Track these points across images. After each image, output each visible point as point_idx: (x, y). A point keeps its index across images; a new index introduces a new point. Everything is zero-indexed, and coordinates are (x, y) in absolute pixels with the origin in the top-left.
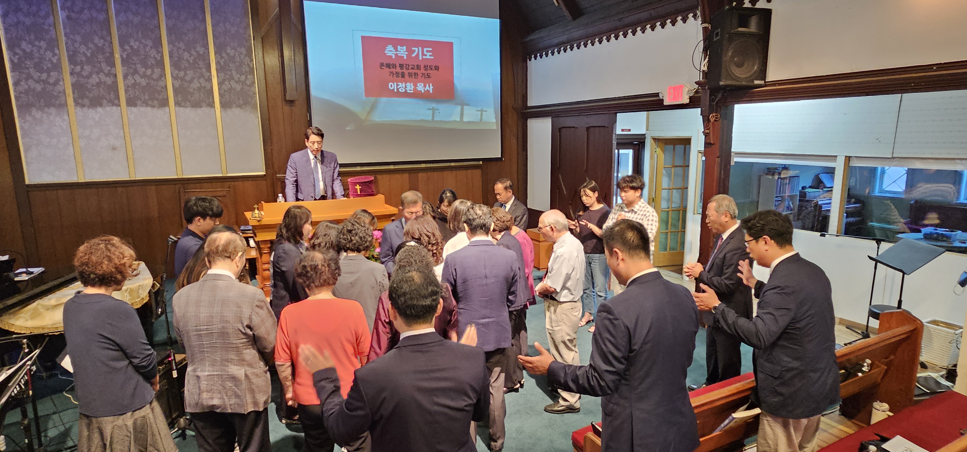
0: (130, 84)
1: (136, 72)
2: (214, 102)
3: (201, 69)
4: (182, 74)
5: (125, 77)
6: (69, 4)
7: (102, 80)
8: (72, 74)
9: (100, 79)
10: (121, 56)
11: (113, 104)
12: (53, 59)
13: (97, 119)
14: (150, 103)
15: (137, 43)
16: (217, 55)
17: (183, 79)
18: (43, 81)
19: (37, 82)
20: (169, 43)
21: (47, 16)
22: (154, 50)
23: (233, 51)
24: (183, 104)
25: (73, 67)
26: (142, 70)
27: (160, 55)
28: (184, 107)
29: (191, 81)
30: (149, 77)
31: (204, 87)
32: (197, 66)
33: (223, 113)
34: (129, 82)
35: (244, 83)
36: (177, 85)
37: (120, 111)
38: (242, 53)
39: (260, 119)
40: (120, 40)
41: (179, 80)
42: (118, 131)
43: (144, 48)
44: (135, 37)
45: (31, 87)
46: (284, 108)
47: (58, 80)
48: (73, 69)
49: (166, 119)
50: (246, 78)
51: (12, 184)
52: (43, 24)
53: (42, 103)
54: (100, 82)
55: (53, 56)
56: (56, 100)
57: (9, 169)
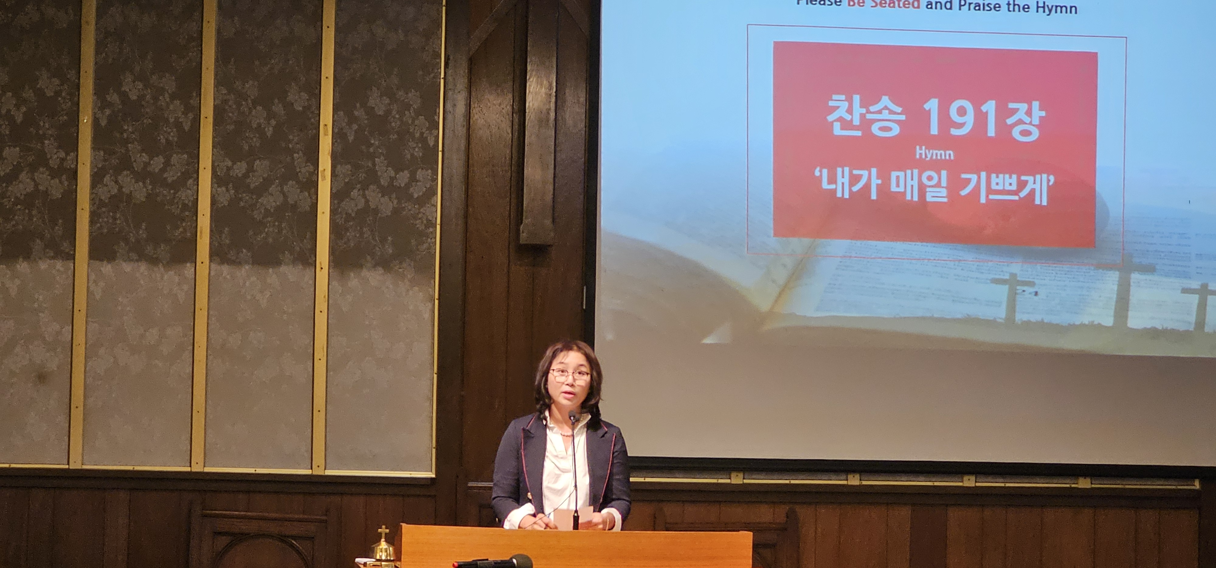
0: (105, 197)
1: (126, 164)
2: (314, 250)
4: (240, 168)
5: (97, 178)
7: (41, 188)
9: (36, 185)
10: (96, 120)
11: (58, 254)
13: (13, 292)
14: (149, 249)
15: (140, 85)
16: (341, 113)
17: (240, 184)
20: (218, 84)
22: (176, 102)
23: (387, 101)
24: (232, 255)
26: (140, 159)
27: (191, 116)
28: (234, 263)
29: (262, 190)
30: (156, 179)
31: (294, 206)
32: (283, 145)
33: (335, 283)
34: (104, 194)
35: (403, 193)
36: (224, 200)
37: (70, 273)
38: (408, 107)
39: (437, 302)
40: (98, 79)
41: (231, 185)
42: (57, 327)
43: (156, 99)
44: (137, 68)
46: (513, 269)
49: (182, 297)
50: (413, 179)
54: (35, 193)
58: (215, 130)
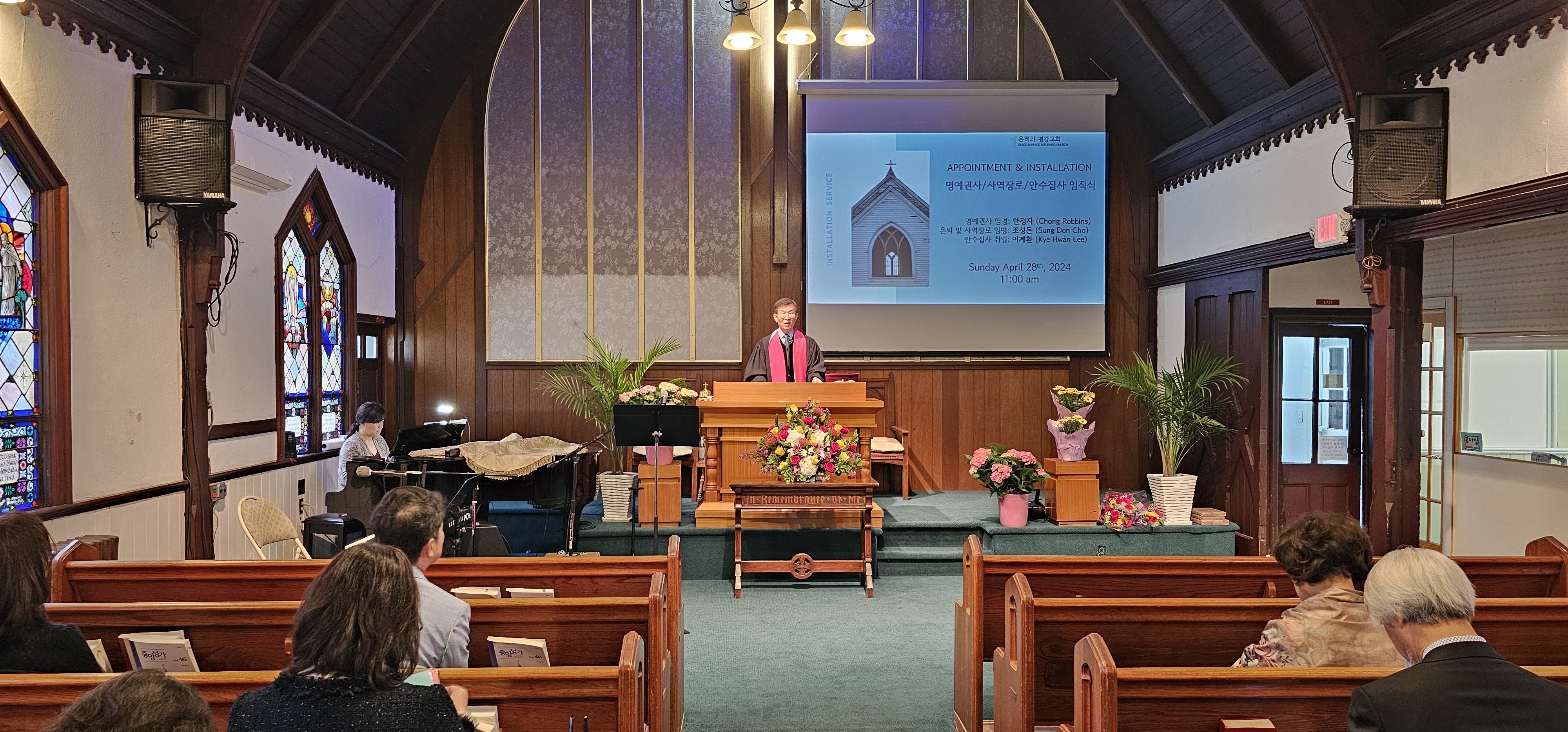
0: (599, 248)
1: (608, 233)
2: (688, 268)
3: (677, 227)
4: (656, 234)
5: (596, 240)
6: (551, 159)
8: (544, 237)
9: (571, 243)
10: (595, 215)
11: (581, 272)
12: (528, 221)
13: (563, 289)
14: (619, 269)
15: (612, 199)
16: (698, 209)
17: (656, 241)
18: (516, 246)
19: (511, 247)
20: (645, 198)
21: (528, 174)
22: (628, 207)
23: (717, 204)
24: (653, 271)
26: (614, 231)
27: (634, 212)
28: (654, 274)
29: (665, 243)
30: (621, 239)
31: (679, 250)
32: (674, 223)
33: (697, 282)
34: (599, 246)
35: (725, 244)
36: (649, 248)
37: (586, 279)
38: (726, 206)
39: (741, 289)
40: (595, 197)
41: (652, 242)
42: (581, 303)
43: (619, 206)
44: (611, 192)
45: (505, 253)
46: (772, 274)
47: (530, 244)
48: (546, 232)
49: (633, 289)
50: (729, 237)
51: (473, 361)
52: (524, 183)
53: (513, 271)
54: (570, 247)
55: (529, 218)
56: (526, 267)
57: (473, 344)
58: (645, 218)
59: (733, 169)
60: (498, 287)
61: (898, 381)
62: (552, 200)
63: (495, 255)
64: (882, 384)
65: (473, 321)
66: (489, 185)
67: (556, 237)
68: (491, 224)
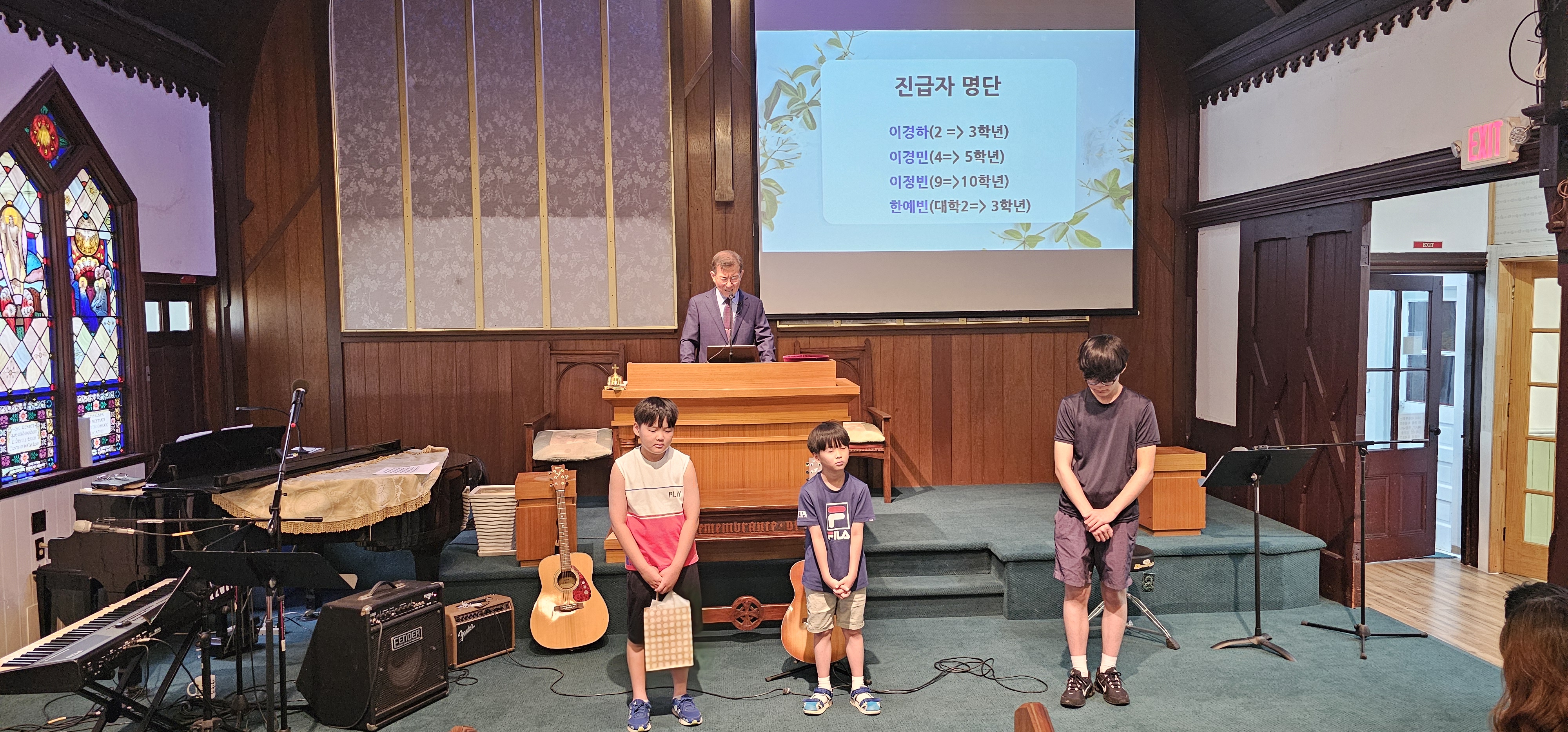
1: (498, 163)
2: (605, 207)
3: (588, 153)
4: (562, 163)
5: (483, 171)
6: (419, 64)
7: (452, 177)
8: (413, 168)
9: (449, 175)
10: (480, 138)
11: (464, 214)
12: (391, 146)
13: (440, 236)
14: (514, 210)
15: (503, 118)
16: (616, 132)
17: (562, 172)
18: (376, 179)
19: (370, 181)
20: (547, 116)
21: (391, 84)
22: (525, 127)
23: (641, 124)
24: (560, 211)
25: (416, 158)
26: (506, 160)
27: (533, 135)
28: (561, 216)
29: (574, 176)
30: (515, 170)
31: (593, 184)
32: (585, 149)
33: (617, 226)
34: (487, 180)
35: (653, 175)
36: (553, 181)
37: (471, 223)
39: (674, 235)
40: (480, 114)
41: (557, 173)
42: (466, 255)
43: (512, 126)
44: (501, 108)
45: (362, 190)
46: (714, 215)
47: (395, 179)
48: (416, 161)
49: (533, 236)
50: (658, 167)
51: (325, 331)
52: (385, 97)
53: (373, 213)
54: (449, 180)
55: (392, 143)
56: (390, 208)
57: (323, 309)
58: (546, 142)
59: (660, 78)
60: (355, 234)
61: (876, 350)
62: (422, 119)
63: (348, 191)
64: (857, 355)
65: (323, 281)
66: (338, 99)
67: (430, 167)
68: (342, 152)
